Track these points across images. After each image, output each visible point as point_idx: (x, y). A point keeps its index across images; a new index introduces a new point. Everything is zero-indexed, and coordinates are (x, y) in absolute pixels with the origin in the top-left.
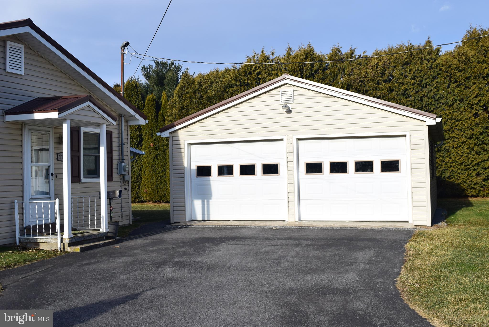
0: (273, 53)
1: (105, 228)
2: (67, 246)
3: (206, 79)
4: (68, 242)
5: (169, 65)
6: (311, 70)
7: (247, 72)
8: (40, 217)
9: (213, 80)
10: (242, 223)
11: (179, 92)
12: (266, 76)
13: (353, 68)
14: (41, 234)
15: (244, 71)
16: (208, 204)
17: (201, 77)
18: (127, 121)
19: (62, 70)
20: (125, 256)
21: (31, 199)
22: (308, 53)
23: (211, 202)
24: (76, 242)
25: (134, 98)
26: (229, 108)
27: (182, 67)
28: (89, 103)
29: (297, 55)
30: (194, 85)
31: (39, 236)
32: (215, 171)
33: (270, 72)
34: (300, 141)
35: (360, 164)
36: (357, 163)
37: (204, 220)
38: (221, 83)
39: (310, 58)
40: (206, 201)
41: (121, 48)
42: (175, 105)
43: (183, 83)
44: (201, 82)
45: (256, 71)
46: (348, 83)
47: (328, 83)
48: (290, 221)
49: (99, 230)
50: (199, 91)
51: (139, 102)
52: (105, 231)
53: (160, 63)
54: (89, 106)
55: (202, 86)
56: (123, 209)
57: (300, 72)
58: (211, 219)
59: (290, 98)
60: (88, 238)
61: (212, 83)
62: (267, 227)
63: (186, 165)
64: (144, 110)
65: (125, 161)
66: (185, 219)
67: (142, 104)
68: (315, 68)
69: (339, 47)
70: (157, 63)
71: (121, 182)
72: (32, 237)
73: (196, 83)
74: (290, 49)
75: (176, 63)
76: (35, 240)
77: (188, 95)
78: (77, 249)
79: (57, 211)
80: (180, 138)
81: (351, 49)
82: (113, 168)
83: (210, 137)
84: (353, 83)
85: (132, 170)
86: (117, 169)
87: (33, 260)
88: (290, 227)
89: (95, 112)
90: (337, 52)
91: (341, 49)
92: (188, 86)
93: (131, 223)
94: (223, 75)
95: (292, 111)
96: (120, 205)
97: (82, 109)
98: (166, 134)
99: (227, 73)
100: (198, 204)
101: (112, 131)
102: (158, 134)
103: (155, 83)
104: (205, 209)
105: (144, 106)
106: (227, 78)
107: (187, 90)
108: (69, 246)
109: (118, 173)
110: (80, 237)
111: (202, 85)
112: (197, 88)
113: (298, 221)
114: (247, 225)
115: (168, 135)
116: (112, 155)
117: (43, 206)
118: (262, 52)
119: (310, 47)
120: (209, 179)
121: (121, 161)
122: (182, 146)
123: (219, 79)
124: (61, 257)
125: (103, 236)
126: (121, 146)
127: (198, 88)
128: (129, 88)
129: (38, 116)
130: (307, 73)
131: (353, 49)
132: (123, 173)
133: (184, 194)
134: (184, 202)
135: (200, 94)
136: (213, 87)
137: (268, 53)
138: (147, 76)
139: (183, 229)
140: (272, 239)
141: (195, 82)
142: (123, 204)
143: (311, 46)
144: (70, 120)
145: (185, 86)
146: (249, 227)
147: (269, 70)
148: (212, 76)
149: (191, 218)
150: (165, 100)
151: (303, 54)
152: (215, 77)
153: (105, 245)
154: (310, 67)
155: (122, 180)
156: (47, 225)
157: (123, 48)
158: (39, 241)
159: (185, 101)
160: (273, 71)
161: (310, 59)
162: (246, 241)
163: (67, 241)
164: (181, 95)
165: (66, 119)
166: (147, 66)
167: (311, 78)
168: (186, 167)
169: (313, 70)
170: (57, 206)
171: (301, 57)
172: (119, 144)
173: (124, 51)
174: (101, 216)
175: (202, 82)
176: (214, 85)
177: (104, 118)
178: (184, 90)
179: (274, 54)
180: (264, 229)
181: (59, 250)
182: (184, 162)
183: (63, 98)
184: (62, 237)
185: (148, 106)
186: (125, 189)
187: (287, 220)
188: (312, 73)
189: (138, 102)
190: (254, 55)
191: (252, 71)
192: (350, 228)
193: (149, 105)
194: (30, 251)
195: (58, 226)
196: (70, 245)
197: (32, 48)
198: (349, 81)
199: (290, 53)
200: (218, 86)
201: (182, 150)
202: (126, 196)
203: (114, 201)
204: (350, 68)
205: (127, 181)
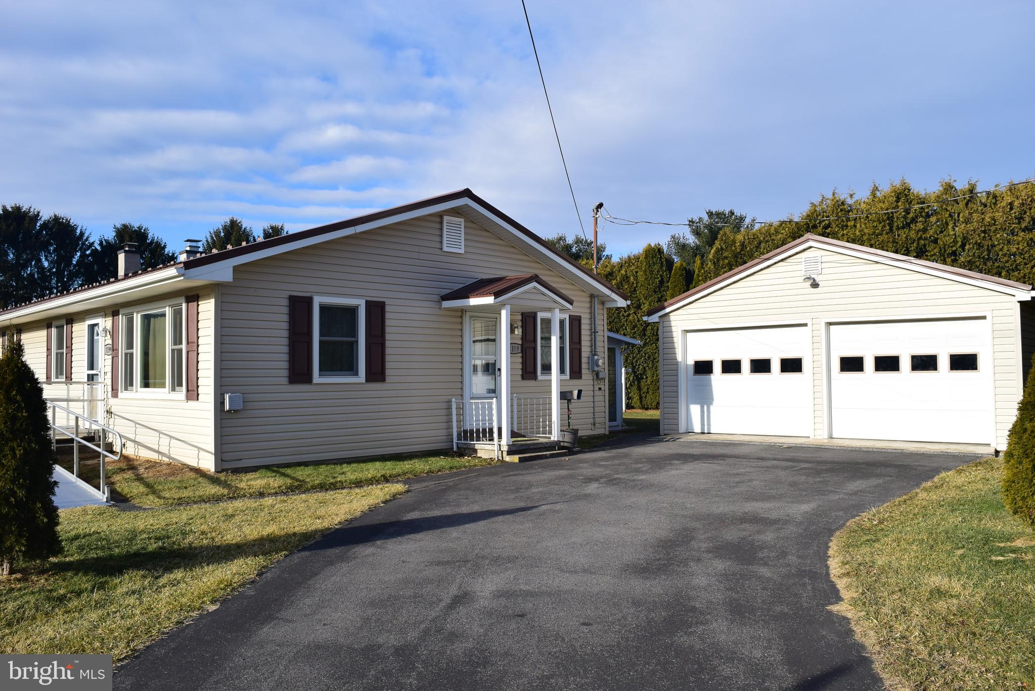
0: (851, 196)
1: (556, 436)
2: (506, 455)
3: (752, 237)
4: (506, 450)
5: (727, 216)
6: (905, 217)
7: (810, 225)
8: (478, 420)
9: (762, 239)
10: (747, 438)
11: (713, 257)
12: (837, 230)
13: (971, 211)
14: (478, 439)
15: (805, 224)
16: (709, 412)
17: (745, 235)
18: (603, 303)
19: (512, 245)
20: (564, 469)
21: (472, 398)
22: (900, 193)
23: (712, 408)
24: (517, 450)
25: (656, 267)
26: (734, 282)
27: (745, 218)
28: (535, 284)
29: (885, 196)
30: (735, 247)
31: (476, 441)
32: (717, 367)
33: (844, 224)
34: (832, 327)
35: (918, 359)
36: (914, 358)
37: (703, 433)
38: (772, 243)
39: (904, 200)
40: (705, 407)
41: (594, 211)
42: (709, 275)
43: (720, 245)
44: (744, 242)
45: (823, 224)
46: (963, 235)
47: (932, 236)
48: (817, 437)
49: (550, 438)
50: (741, 254)
51: (663, 273)
52: (556, 440)
53: (714, 213)
54: (535, 288)
55: (746, 248)
56: (596, 414)
57: (888, 222)
58: (712, 432)
59: (817, 266)
60: (532, 447)
61: (760, 243)
62: (778, 444)
63: (679, 358)
64: (669, 284)
65: (598, 353)
66: (678, 430)
67: (666, 274)
68: (911, 215)
69: (952, 181)
70: (710, 214)
71: (593, 380)
72: (469, 442)
73: (738, 244)
74: (877, 187)
75: (738, 213)
76: (472, 447)
77: (726, 261)
78: (515, 459)
79: (495, 412)
80: (673, 324)
81: (970, 183)
82: (582, 362)
83: (710, 321)
84: (972, 235)
85: (654, 365)
86: (589, 363)
87: (461, 468)
88: (809, 446)
89: (543, 294)
90: (949, 188)
91: (955, 184)
92: (727, 248)
93: (607, 433)
94: (777, 232)
95: (819, 285)
96: (592, 409)
97: (525, 292)
98: (654, 318)
99: (782, 228)
100: (695, 410)
101: (580, 316)
102: (645, 318)
103: (707, 242)
104: (705, 418)
105: (670, 277)
106: (781, 235)
107: (726, 254)
108: (507, 455)
109: (589, 369)
110: (522, 445)
111: (746, 246)
112: (739, 251)
113: (827, 438)
114: (753, 440)
115: (657, 320)
116: (581, 346)
117: (487, 407)
118: (834, 195)
119: (905, 183)
120: (710, 378)
121: (594, 353)
122: (675, 334)
123: (770, 237)
124: (495, 467)
125: (553, 445)
126: (593, 334)
127: (741, 251)
128: (650, 254)
129: (474, 301)
130: (899, 223)
131: (973, 182)
132: (596, 369)
133: (677, 397)
134: (678, 408)
135: (744, 259)
136: (761, 249)
137: (843, 195)
138: (697, 233)
139: (670, 443)
140: (766, 460)
141: (736, 243)
142: (595, 408)
143: (905, 181)
144: (509, 306)
145: (722, 249)
146: (754, 443)
147: (843, 221)
148: (761, 234)
149: (687, 429)
150: (698, 268)
151: (893, 194)
152: (764, 234)
153: (552, 456)
154: (903, 213)
155: (595, 378)
156: (484, 430)
157: (595, 211)
158: (477, 447)
159: (722, 269)
160: (850, 221)
161: (904, 202)
162: (728, 461)
163: (505, 448)
164: (718, 261)
165: (505, 304)
166: (696, 219)
167: (905, 230)
168: (680, 362)
169: (908, 218)
170: (494, 406)
171: (890, 199)
172: (592, 333)
173: (596, 214)
174: (553, 422)
175: (747, 242)
176: (762, 245)
177: (555, 302)
178: (722, 254)
179: (854, 196)
180: (771, 447)
181: (496, 459)
182: (677, 355)
183: (507, 278)
184: (499, 443)
185: (675, 278)
186: (600, 389)
187: (812, 436)
188: (906, 222)
189: (661, 273)
190: (822, 200)
191: (817, 223)
192: (893, 451)
193: (676, 275)
194: (466, 457)
195: (495, 430)
196: (510, 453)
197: (474, 221)
198: (965, 232)
199: (875, 194)
200: (769, 247)
201: (675, 340)
202: (602, 398)
203: (574, 404)
204: (967, 212)
205: (602, 379)
